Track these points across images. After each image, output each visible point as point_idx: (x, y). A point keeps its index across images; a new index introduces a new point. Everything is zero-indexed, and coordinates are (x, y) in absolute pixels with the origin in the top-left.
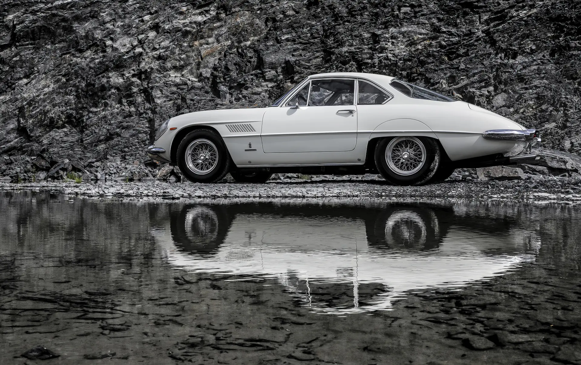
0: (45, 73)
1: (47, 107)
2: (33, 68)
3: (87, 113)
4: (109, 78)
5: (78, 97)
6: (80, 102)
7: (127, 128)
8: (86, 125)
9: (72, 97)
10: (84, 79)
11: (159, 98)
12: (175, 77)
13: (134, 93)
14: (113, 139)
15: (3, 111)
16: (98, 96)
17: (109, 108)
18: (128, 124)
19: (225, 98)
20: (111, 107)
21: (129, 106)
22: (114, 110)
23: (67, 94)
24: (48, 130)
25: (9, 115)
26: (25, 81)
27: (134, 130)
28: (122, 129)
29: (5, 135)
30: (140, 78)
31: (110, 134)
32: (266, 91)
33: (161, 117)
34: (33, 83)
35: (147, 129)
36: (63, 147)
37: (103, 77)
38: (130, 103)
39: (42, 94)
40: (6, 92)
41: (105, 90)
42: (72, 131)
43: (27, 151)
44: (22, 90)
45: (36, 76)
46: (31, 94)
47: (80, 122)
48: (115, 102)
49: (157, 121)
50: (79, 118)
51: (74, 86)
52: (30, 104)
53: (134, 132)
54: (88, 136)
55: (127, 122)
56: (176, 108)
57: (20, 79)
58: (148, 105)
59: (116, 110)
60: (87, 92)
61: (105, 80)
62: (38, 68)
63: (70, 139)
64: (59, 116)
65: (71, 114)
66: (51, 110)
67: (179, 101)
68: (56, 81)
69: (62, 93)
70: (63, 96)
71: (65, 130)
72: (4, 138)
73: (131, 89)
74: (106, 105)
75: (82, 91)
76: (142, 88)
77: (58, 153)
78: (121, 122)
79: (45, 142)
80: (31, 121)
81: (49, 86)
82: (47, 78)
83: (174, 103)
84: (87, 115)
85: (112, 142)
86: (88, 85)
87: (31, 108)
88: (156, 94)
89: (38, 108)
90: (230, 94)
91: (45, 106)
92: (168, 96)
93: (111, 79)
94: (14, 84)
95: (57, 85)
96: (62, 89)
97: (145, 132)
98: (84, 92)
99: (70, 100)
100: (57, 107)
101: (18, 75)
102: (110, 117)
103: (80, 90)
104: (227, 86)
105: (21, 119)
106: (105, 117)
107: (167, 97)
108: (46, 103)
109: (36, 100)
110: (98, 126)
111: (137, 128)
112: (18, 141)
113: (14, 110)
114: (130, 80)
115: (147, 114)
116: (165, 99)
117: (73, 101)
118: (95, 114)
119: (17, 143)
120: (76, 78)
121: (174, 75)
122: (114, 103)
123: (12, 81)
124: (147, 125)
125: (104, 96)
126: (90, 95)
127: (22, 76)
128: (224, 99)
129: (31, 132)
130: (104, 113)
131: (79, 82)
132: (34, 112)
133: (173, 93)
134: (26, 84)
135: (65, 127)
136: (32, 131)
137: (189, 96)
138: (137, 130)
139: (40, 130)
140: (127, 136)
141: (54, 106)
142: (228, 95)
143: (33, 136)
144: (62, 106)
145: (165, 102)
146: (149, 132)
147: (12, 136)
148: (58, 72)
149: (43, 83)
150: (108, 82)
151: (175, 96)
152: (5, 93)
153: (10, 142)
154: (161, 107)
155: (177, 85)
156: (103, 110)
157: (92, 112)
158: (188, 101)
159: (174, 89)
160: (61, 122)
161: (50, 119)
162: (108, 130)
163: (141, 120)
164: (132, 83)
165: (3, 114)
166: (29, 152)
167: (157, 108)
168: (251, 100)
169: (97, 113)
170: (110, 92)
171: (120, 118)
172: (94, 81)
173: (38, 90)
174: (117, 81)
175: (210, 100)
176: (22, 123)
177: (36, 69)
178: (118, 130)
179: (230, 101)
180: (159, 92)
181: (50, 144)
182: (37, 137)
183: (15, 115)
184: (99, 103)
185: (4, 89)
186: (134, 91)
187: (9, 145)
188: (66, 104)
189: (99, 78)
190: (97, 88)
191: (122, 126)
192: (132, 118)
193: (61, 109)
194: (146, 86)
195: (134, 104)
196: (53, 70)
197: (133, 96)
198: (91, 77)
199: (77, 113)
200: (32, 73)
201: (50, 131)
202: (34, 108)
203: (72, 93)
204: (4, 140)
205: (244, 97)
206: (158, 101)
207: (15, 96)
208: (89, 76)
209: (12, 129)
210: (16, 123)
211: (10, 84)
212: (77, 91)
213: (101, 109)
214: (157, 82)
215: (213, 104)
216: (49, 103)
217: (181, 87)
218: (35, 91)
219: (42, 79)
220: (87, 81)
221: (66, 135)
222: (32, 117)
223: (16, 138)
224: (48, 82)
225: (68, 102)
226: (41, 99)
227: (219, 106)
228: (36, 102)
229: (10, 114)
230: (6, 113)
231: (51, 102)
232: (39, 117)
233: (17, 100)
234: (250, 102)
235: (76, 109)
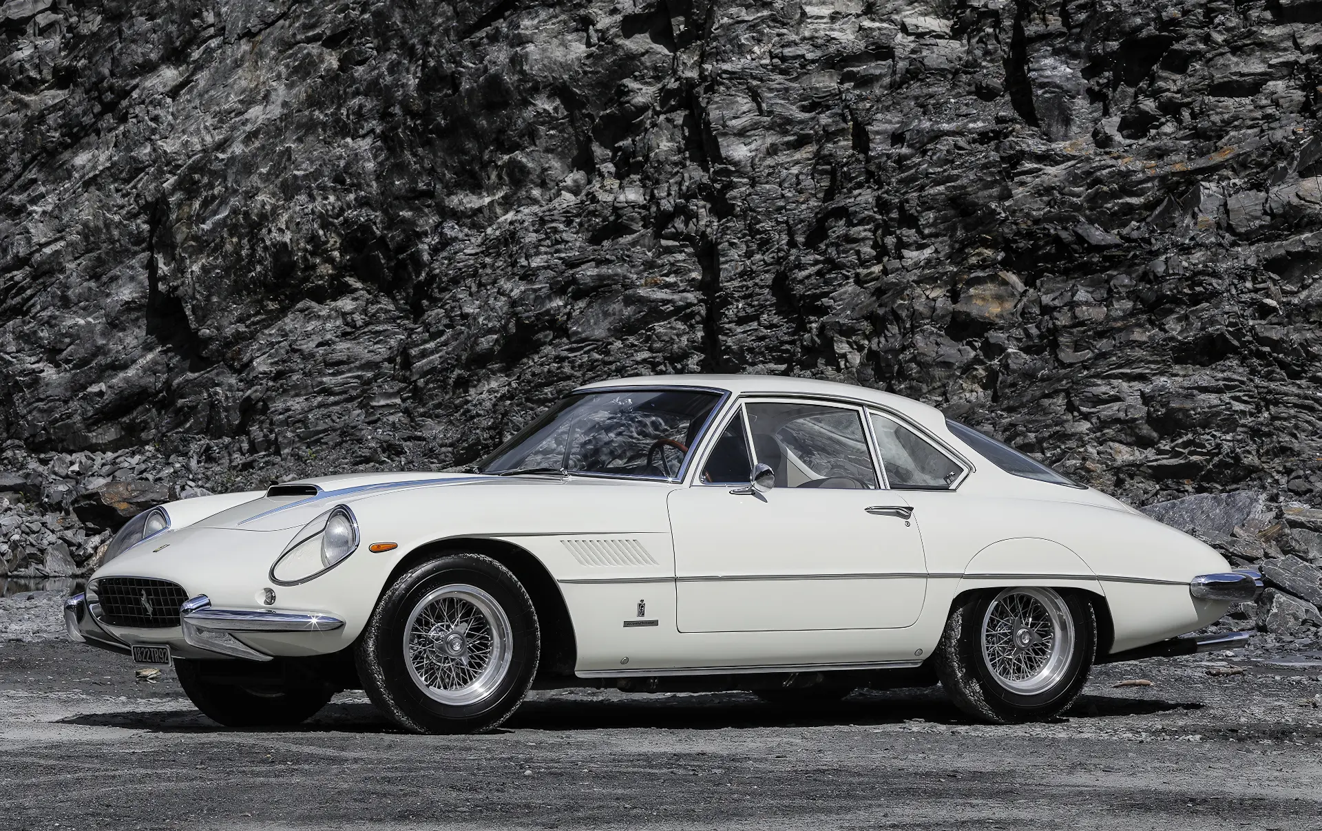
0: (249, 35)
1: (260, 198)
2: (198, 15)
3: (434, 219)
4: (522, 41)
5: (389, 141)
6: (400, 168)
7: (599, 291)
8: (432, 278)
9: (364, 144)
10: (410, 52)
11: (742, 133)
12: (834, 17)
13: (643, 109)
14: (536, 347)
15: (85, 225)
16: (477, 135)
17: (536, 192)
18: (605, 270)
19: (1067, 121)
20: (543, 185)
21: (619, 176)
22: (555, 203)
23: (343, 130)
24: (272, 306)
25: (112, 241)
26: (170, 75)
27: (628, 301)
28: (577, 296)
29: (103, 334)
30: (663, 35)
31: (519, 324)
32: (1289, 69)
33: (752, 231)
34: (202, 83)
35: (691, 297)
36: (327, 391)
37: (494, 38)
38: (626, 167)
39: (240, 135)
40: (98, 133)
41: (505, 105)
42: (372, 309)
43: (193, 409)
44: (155, 119)
45: (209, 51)
46: (195, 140)
47: (402, 265)
48: (562, 156)
49: (734, 254)
50: (401, 248)
51: (373, 88)
52: (189, 187)
53: (628, 311)
54: (433, 337)
55: (600, 263)
56: (825, 183)
57: (148, 68)
58: (695, 174)
59: (568, 199)
60: (426, 116)
61: (499, 55)
62: (218, 15)
63: (363, 350)
64: (313, 239)
65: (366, 228)
66: (275, 208)
67: (843, 148)
68: (296, 70)
69: (324, 125)
70: (327, 143)
71: (346, 304)
72: (100, 351)
73: (624, 92)
74: (517, 176)
75: (408, 111)
76: (673, 84)
77: (304, 422)
78: (572, 264)
79: (262, 365)
80: (196, 268)
81: (266, 97)
82: (261, 55)
83: (819, 157)
84: (439, 225)
85: (533, 364)
86: (431, 80)
87: (197, 205)
88: (728, 113)
89: (224, 201)
90: (1095, 96)
91: (250, 195)
92: (789, 121)
93: (530, 48)
94: (127, 94)
95: (301, 91)
96: (321, 106)
97: (683, 313)
98: (414, 115)
99: (356, 157)
100: (303, 198)
101: (139, 52)
102: (532, 237)
103: (397, 110)
104: (1075, 55)
105: (160, 260)
106: (511, 237)
107: (782, 125)
108: (255, 180)
109: (216, 166)
110: (480, 285)
111: (642, 292)
112: (155, 362)
113: (133, 216)
114: (617, 47)
115: (690, 216)
116: (771, 139)
117: (370, 166)
118: (473, 226)
119: (151, 370)
120: (383, 49)
121: (826, 11)
122: (555, 164)
123: (118, 83)
124: (694, 275)
125: (501, 131)
126: (441, 132)
127: (153, 56)
128: (1058, 129)
129: (201, 321)
130: (510, 216)
131: (393, 68)
132: (206, 226)
133: (815, 105)
134: (174, 93)
135: (345, 290)
136: (203, 314)
137: (883, 123)
138: (642, 301)
139: (237, 310)
140: (600, 332)
141: (289, 190)
142: (1081, 104)
143: (210, 339)
144: (323, 188)
145: (773, 151)
146: (703, 310)
147: (133, 337)
148: (306, 27)
149: (243, 80)
150: (516, 61)
151: (824, 119)
152: (93, 137)
153: (125, 367)
154: (753, 182)
155: (837, 62)
156: (507, 204)
157: (457, 216)
158: (879, 147)
159: (826, 82)
160: (326, 270)
161: (276, 257)
162: (513, 303)
163: (669, 251)
164: (628, 64)
165: (86, 238)
166: (203, 415)
167: (731, 186)
168: (1202, 124)
169: (480, 219)
170: (529, 113)
171: (575, 240)
172: (454, 58)
173: (222, 116)
174: (558, 54)
175: (983, 137)
176: (164, 278)
177: (210, 17)
178: (559, 302)
179: (1095, 134)
180: (744, 103)
181: (279, 375)
182: (228, 344)
183: (137, 239)
184: (484, 166)
185: (87, 120)
186: (639, 100)
187: (118, 380)
188: (338, 179)
189: (474, 45)
190: (470, 92)
191: (573, 281)
192: (628, 238)
193: (318, 205)
194: (694, 74)
195: (637, 169)
196: (284, 16)
197: (637, 129)
198: (440, 45)
199: (392, 222)
200: (194, 39)
201: (283, 312)
202: (206, 204)
203: (367, 126)
204: (101, 360)
205: (1171, 109)
206: (739, 151)
207: (129, 149)
208: (434, 39)
209: (128, 306)
210: (143, 276)
211: (109, 96)
212: (384, 116)
213: (500, 194)
214: (741, 50)
215: (994, 156)
216: (266, 178)
217: (861, 69)
218: (209, 121)
219: (238, 64)
220: (424, 66)
221: (350, 332)
222: (202, 245)
223: (148, 348)
224: (263, 75)
225: (348, 165)
226: (232, 159)
227: (1028, 165)
228: (214, 174)
229: (116, 233)
230: (97, 230)
231: (277, 170)
232: (228, 248)
233: (137, 169)
234: (1198, 134)
235: (387, 202)
